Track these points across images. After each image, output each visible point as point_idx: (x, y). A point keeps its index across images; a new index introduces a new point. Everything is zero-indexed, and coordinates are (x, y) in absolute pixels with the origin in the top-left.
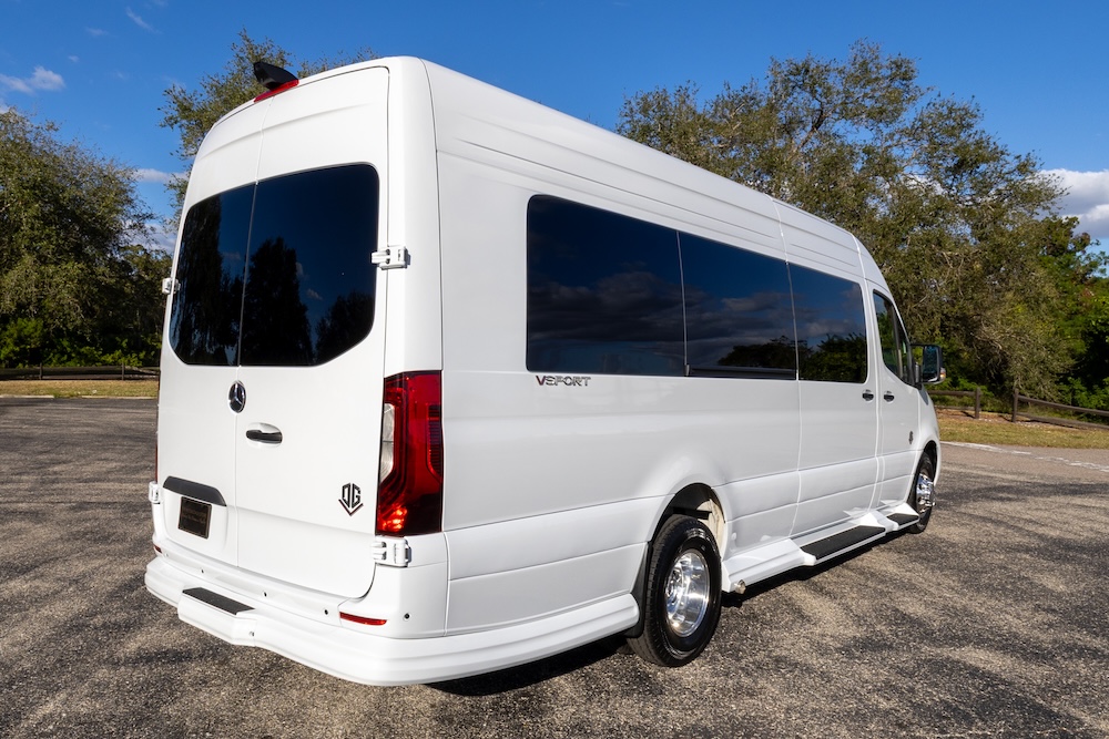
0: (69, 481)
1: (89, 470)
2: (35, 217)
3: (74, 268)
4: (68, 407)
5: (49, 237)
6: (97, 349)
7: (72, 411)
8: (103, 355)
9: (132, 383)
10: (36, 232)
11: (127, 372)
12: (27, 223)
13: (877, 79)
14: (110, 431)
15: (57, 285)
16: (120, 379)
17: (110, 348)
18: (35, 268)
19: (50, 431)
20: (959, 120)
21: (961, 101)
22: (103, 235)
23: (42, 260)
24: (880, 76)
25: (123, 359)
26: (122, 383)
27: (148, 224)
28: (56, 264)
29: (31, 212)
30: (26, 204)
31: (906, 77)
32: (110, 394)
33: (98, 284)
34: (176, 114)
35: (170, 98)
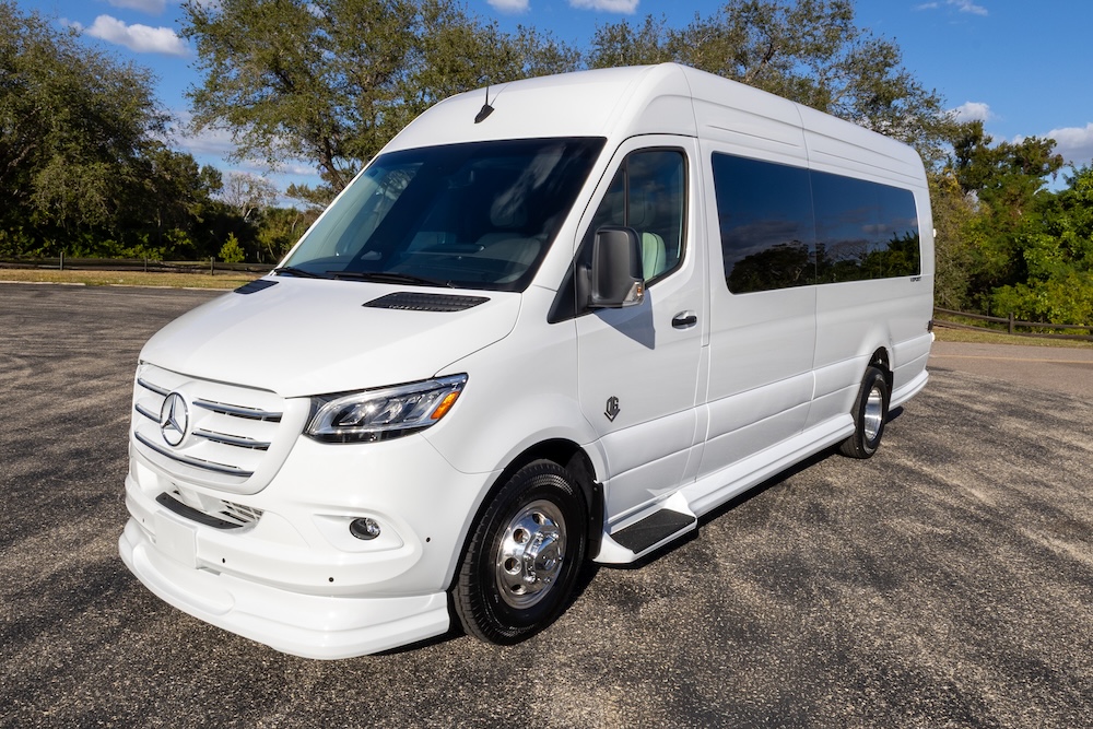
0: (114, 338)
1: (126, 333)
2: (65, 121)
3: (101, 168)
4: (100, 293)
5: (76, 138)
6: (119, 243)
7: (104, 296)
8: (125, 248)
9: (156, 274)
10: (65, 135)
11: (149, 265)
12: (56, 126)
13: (819, 17)
14: (139, 310)
15: (86, 184)
16: (143, 271)
17: (131, 242)
18: (65, 168)
19: (89, 309)
20: (885, 56)
21: (888, 41)
22: (125, 136)
23: (70, 159)
24: (823, 15)
25: (144, 253)
26: (145, 274)
27: (167, 125)
28: (83, 164)
29: (61, 116)
30: (56, 109)
31: (846, 17)
32: (135, 283)
33: (123, 183)
34: (193, 26)
35: (186, 10)
